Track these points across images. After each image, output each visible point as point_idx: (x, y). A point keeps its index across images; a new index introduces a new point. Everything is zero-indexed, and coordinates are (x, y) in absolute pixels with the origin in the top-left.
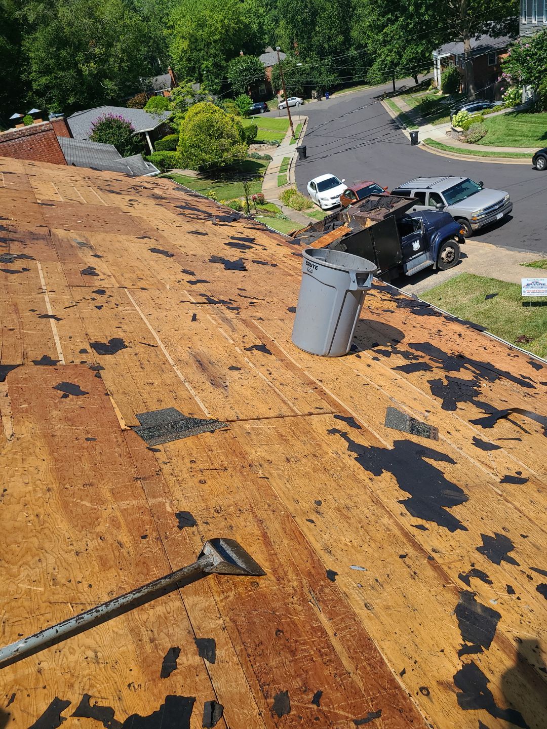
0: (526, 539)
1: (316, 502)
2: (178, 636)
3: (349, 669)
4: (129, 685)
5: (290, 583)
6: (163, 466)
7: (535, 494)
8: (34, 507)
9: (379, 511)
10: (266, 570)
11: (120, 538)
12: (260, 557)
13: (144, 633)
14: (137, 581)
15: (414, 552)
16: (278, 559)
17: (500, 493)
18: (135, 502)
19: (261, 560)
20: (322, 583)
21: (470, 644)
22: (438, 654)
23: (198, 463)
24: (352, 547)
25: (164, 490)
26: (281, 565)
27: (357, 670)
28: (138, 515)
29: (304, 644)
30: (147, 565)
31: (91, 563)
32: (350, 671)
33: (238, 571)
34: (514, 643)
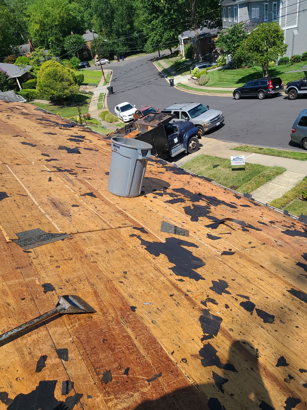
0: (234, 281)
1: (124, 272)
2: (46, 349)
3: (144, 355)
4: (17, 379)
5: (110, 315)
6: (33, 260)
7: (238, 259)
9: (158, 274)
10: (96, 309)
11: (8, 301)
12: (92, 303)
13: (25, 350)
14: (19, 323)
15: (178, 293)
16: (103, 304)
17: (221, 260)
18: (17, 281)
19: (93, 305)
20: (128, 313)
21: (207, 335)
22: (191, 341)
23: (55, 257)
24: (145, 293)
25: (34, 273)
26: (105, 306)
27: (148, 354)
28: (19, 288)
29: (119, 345)
30: (25, 314)
32: (145, 355)
33: (80, 311)
34: (229, 332)
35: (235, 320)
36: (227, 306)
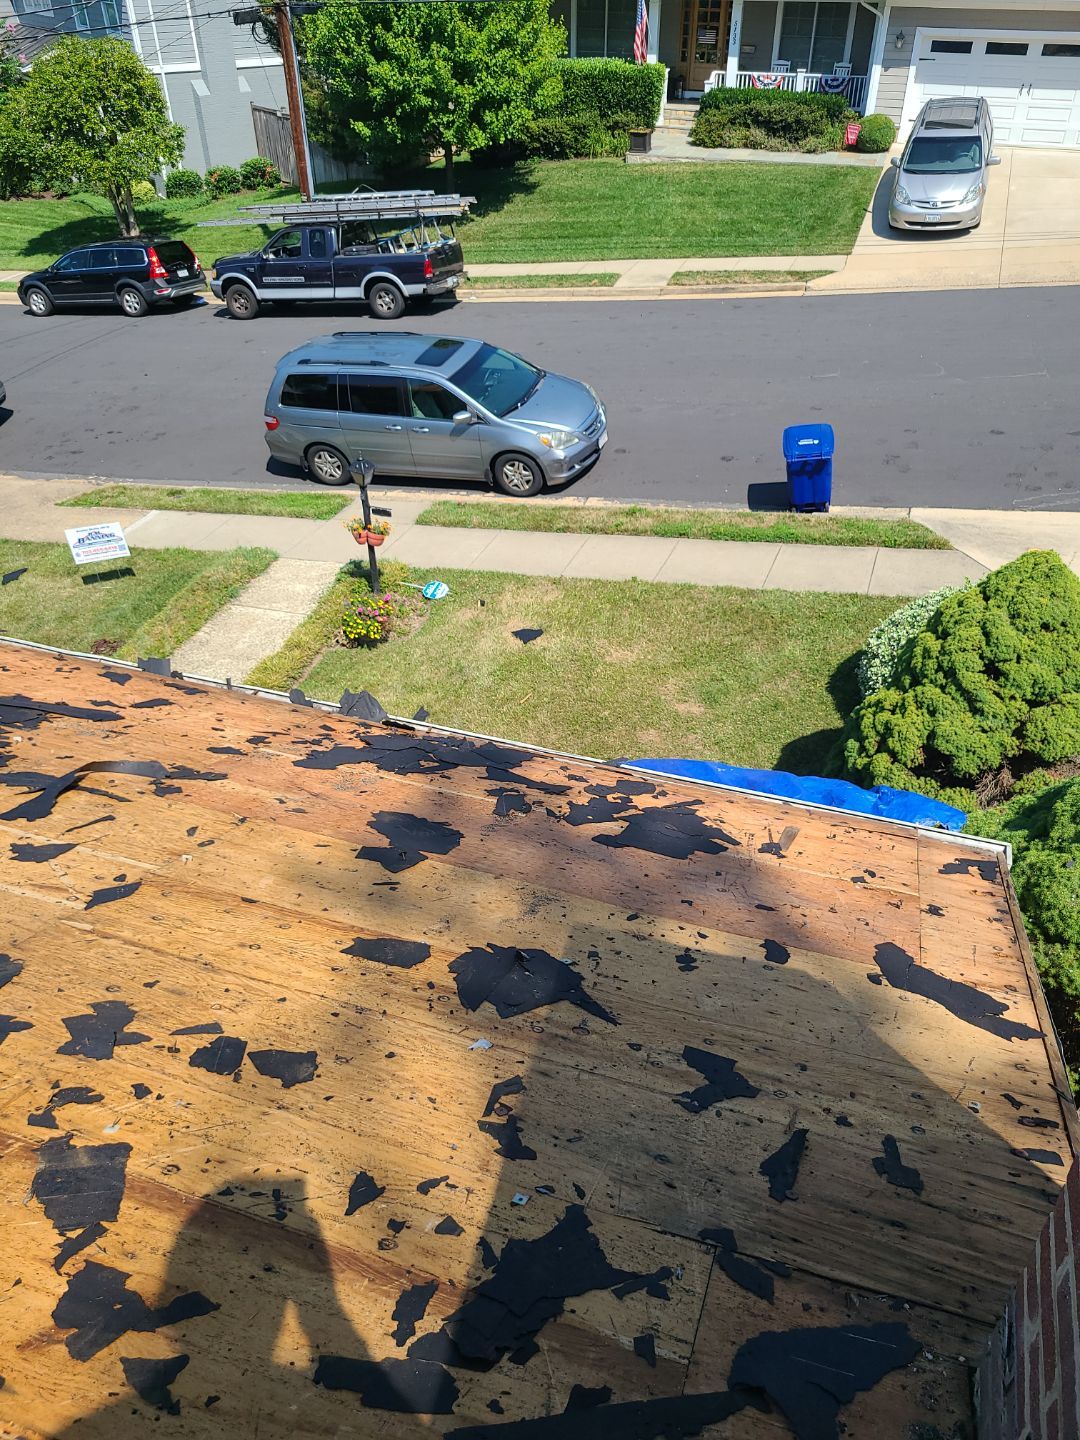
0: (155, 988)
7: (159, 903)
17: (89, 927)
21: (73, 1235)
22: (9, 1294)
34: (165, 1180)
35: (182, 1124)
36: (141, 1091)
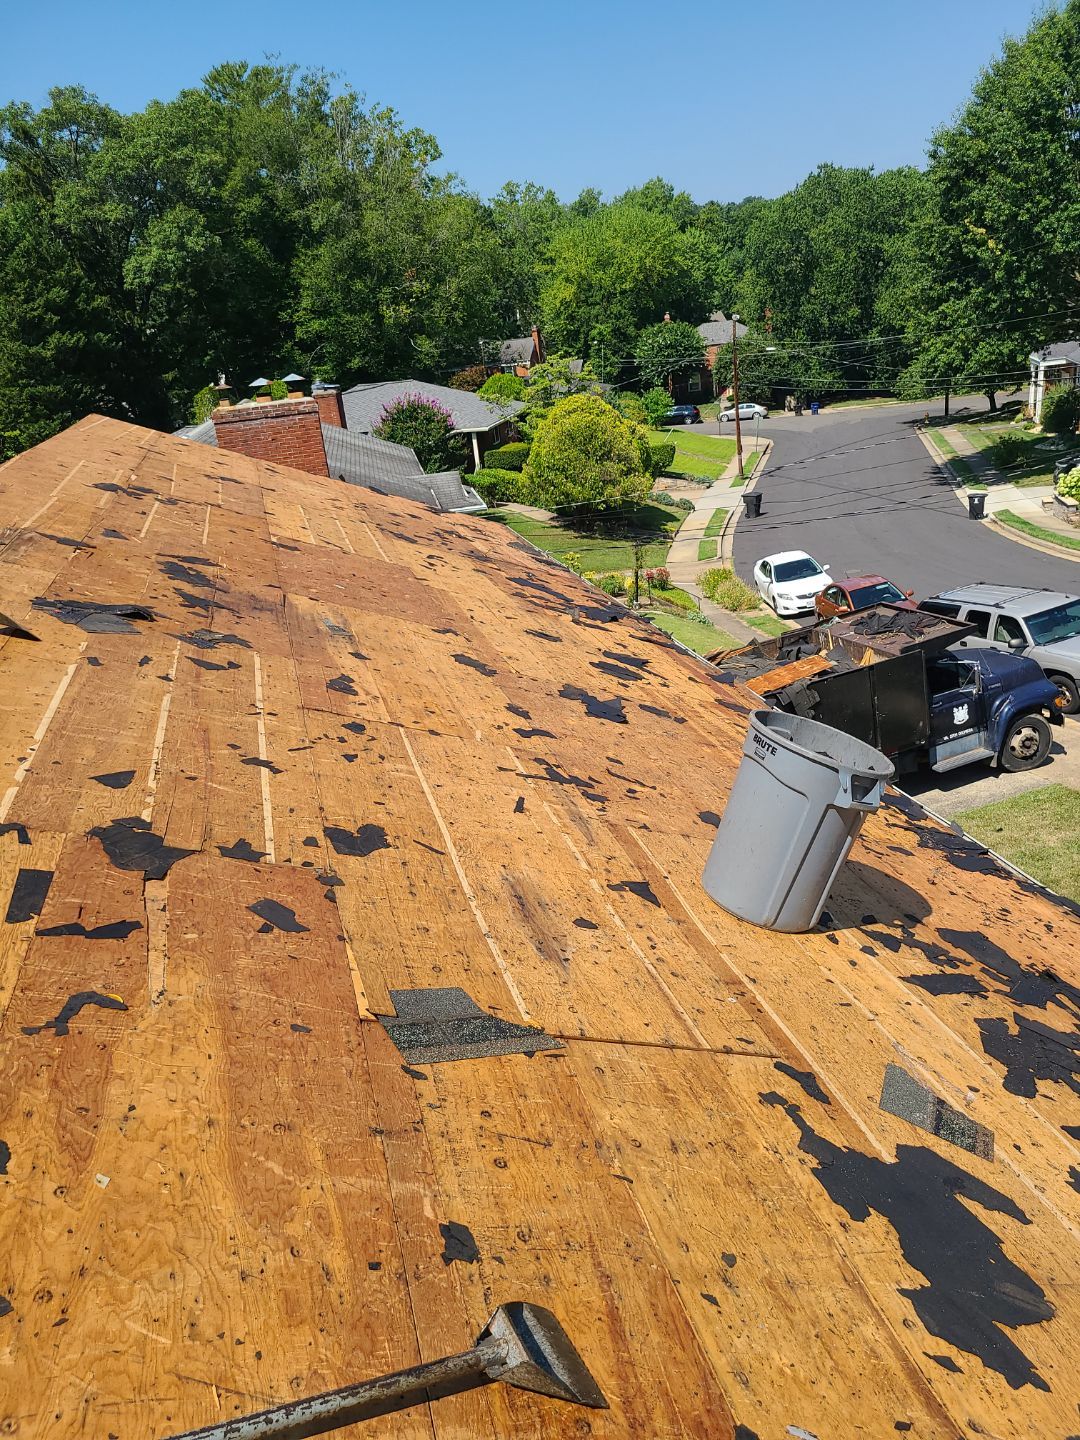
1: (725, 1256)
6: (427, 1112)
8: (178, 1155)
9: (857, 1307)
10: (608, 1395)
11: (327, 1258)
12: (598, 1365)
14: (349, 1364)
15: (927, 1420)
16: (636, 1377)
18: (366, 1183)
19: (602, 1372)
23: (497, 1120)
24: (795, 1379)
25: (424, 1166)
26: (640, 1391)
28: (368, 1214)
30: (373, 1332)
31: (266, 1303)
33: (554, 1389)
